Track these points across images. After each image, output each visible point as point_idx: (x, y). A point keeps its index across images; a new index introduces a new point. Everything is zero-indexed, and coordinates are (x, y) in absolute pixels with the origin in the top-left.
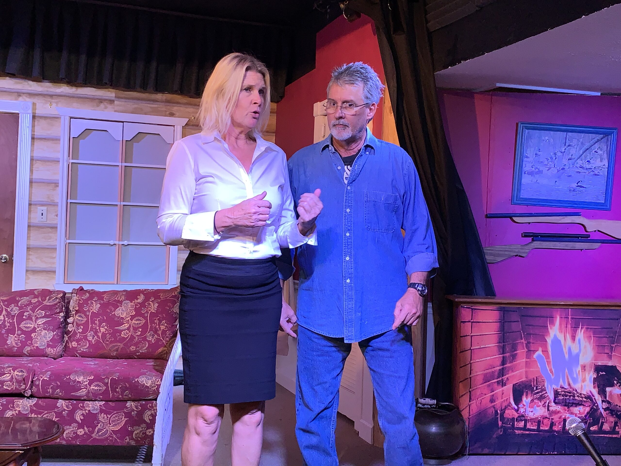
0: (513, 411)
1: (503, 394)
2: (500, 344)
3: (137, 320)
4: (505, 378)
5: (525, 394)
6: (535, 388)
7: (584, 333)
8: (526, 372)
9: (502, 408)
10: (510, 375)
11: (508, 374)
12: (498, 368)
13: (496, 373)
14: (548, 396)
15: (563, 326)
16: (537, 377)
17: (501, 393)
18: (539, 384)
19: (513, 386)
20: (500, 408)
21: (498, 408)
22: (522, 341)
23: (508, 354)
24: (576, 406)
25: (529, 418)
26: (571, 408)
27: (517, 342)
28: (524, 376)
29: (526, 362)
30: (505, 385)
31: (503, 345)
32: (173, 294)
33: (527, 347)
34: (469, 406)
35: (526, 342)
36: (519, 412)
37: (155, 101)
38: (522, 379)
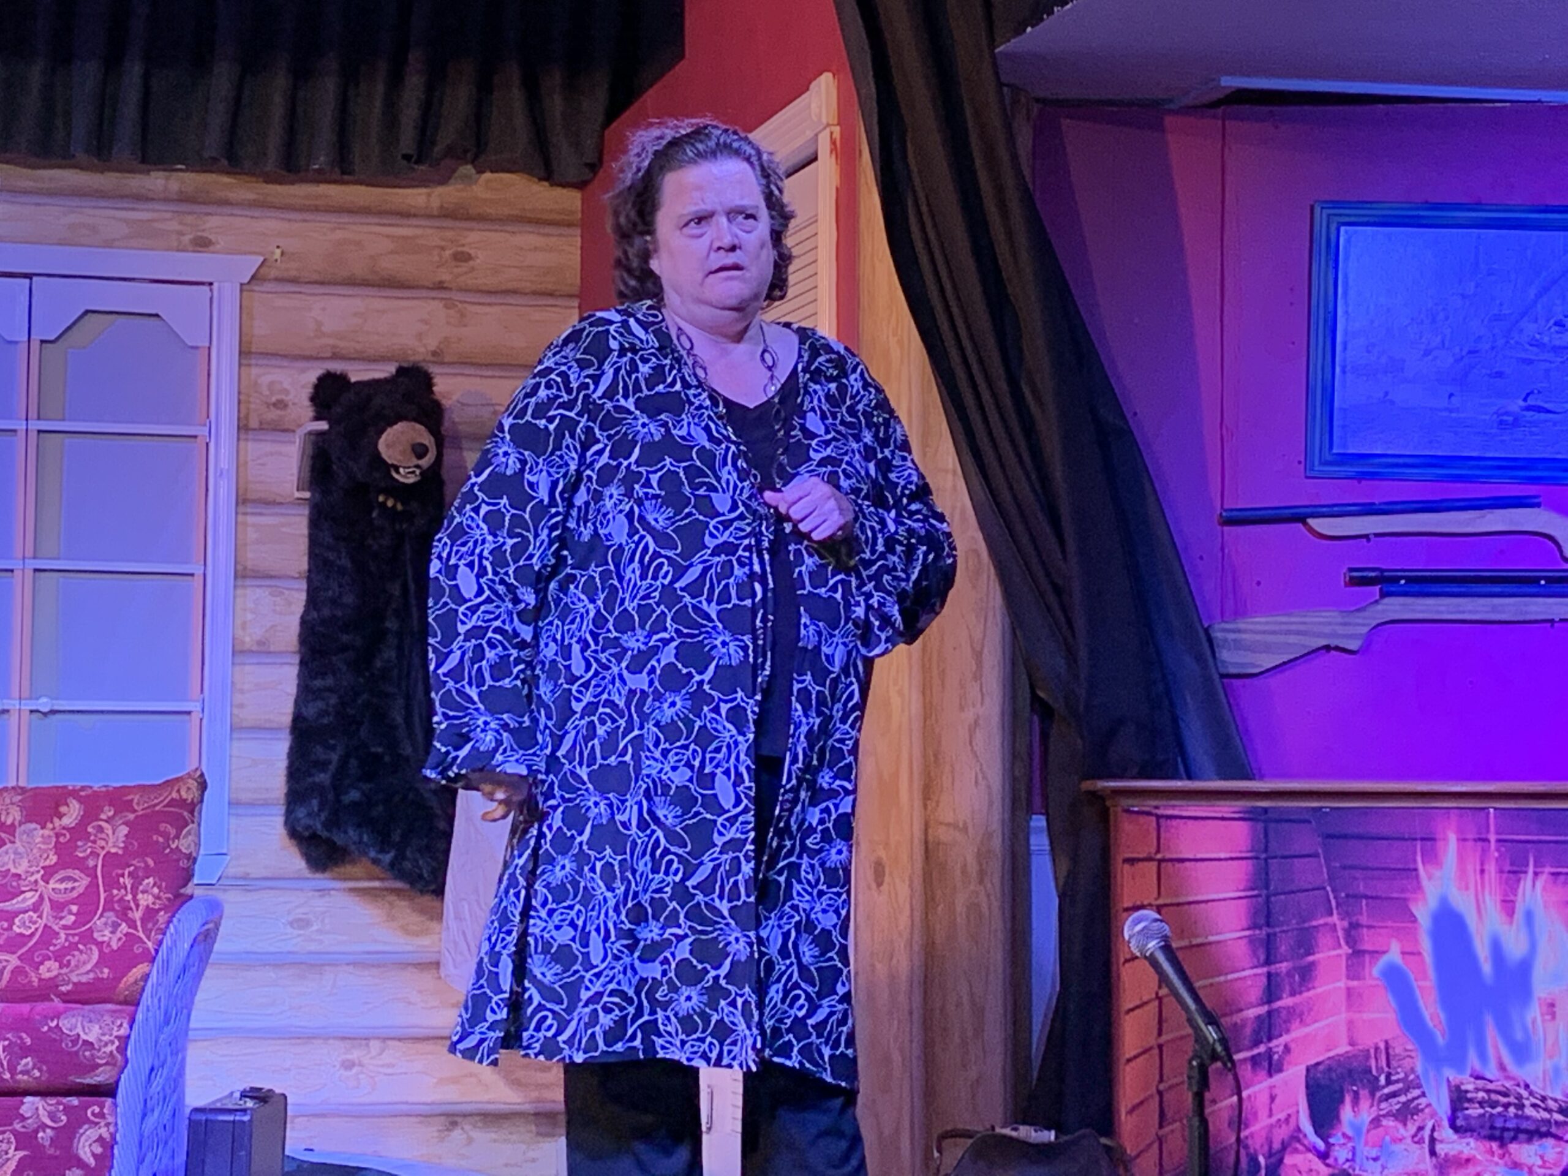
0: (1310, 1156)
1: (1272, 1098)
2: (1257, 932)
3: (62, 880)
4: (1277, 1044)
5: (1348, 1099)
6: (1382, 1079)
7: (1544, 889)
8: (1350, 1023)
9: (1270, 1148)
10: (1294, 1034)
11: (1288, 1031)
12: (1252, 1013)
13: (1248, 1031)
14: (1429, 1105)
15: (1472, 867)
16: (1386, 1042)
17: (1267, 1096)
18: (1394, 1063)
19: (1308, 1070)
20: (1266, 1148)
21: (1258, 1147)
22: (1329, 920)
23: (1285, 964)
24: (1529, 1141)
26: (1513, 1147)
27: (1314, 923)
28: (1344, 1039)
29: (1349, 990)
30: (1280, 1070)
31: (1268, 935)
32: (174, 795)
33: (1351, 940)
34: (1161, 1140)
35: (1346, 924)
36: (1330, 1161)
37: (141, 198)
38: (1336, 1047)
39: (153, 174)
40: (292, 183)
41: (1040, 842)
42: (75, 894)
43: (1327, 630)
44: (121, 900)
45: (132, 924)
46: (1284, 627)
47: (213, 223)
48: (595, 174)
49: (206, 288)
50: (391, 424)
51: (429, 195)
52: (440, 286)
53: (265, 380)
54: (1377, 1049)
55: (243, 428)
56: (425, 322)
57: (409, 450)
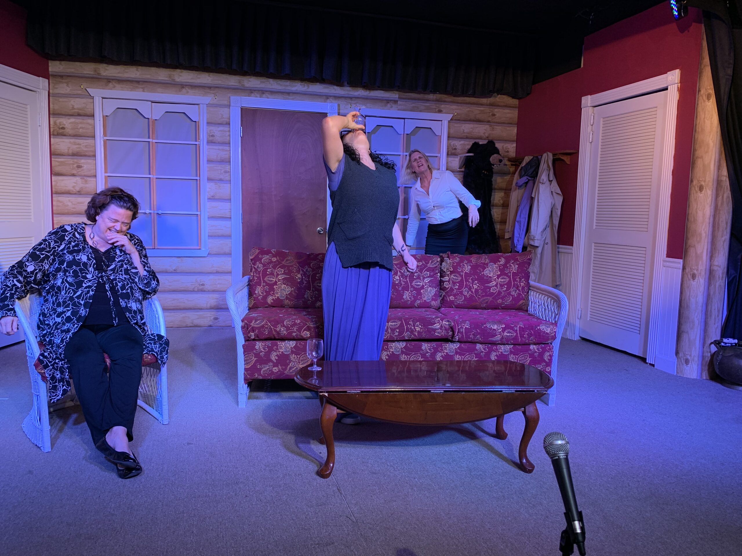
3: (502, 279)
37: (428, 100)
42: (506, 283)
45: (519, 291)
47: (443, 106)
48: (526, 96)
49: (441, 122)
50: (493, 154)
51: (487, 100)
52: (489, 122)
53: (452, 143)
55: (448, 154)
56: (485, 130)
57: (498, 160)
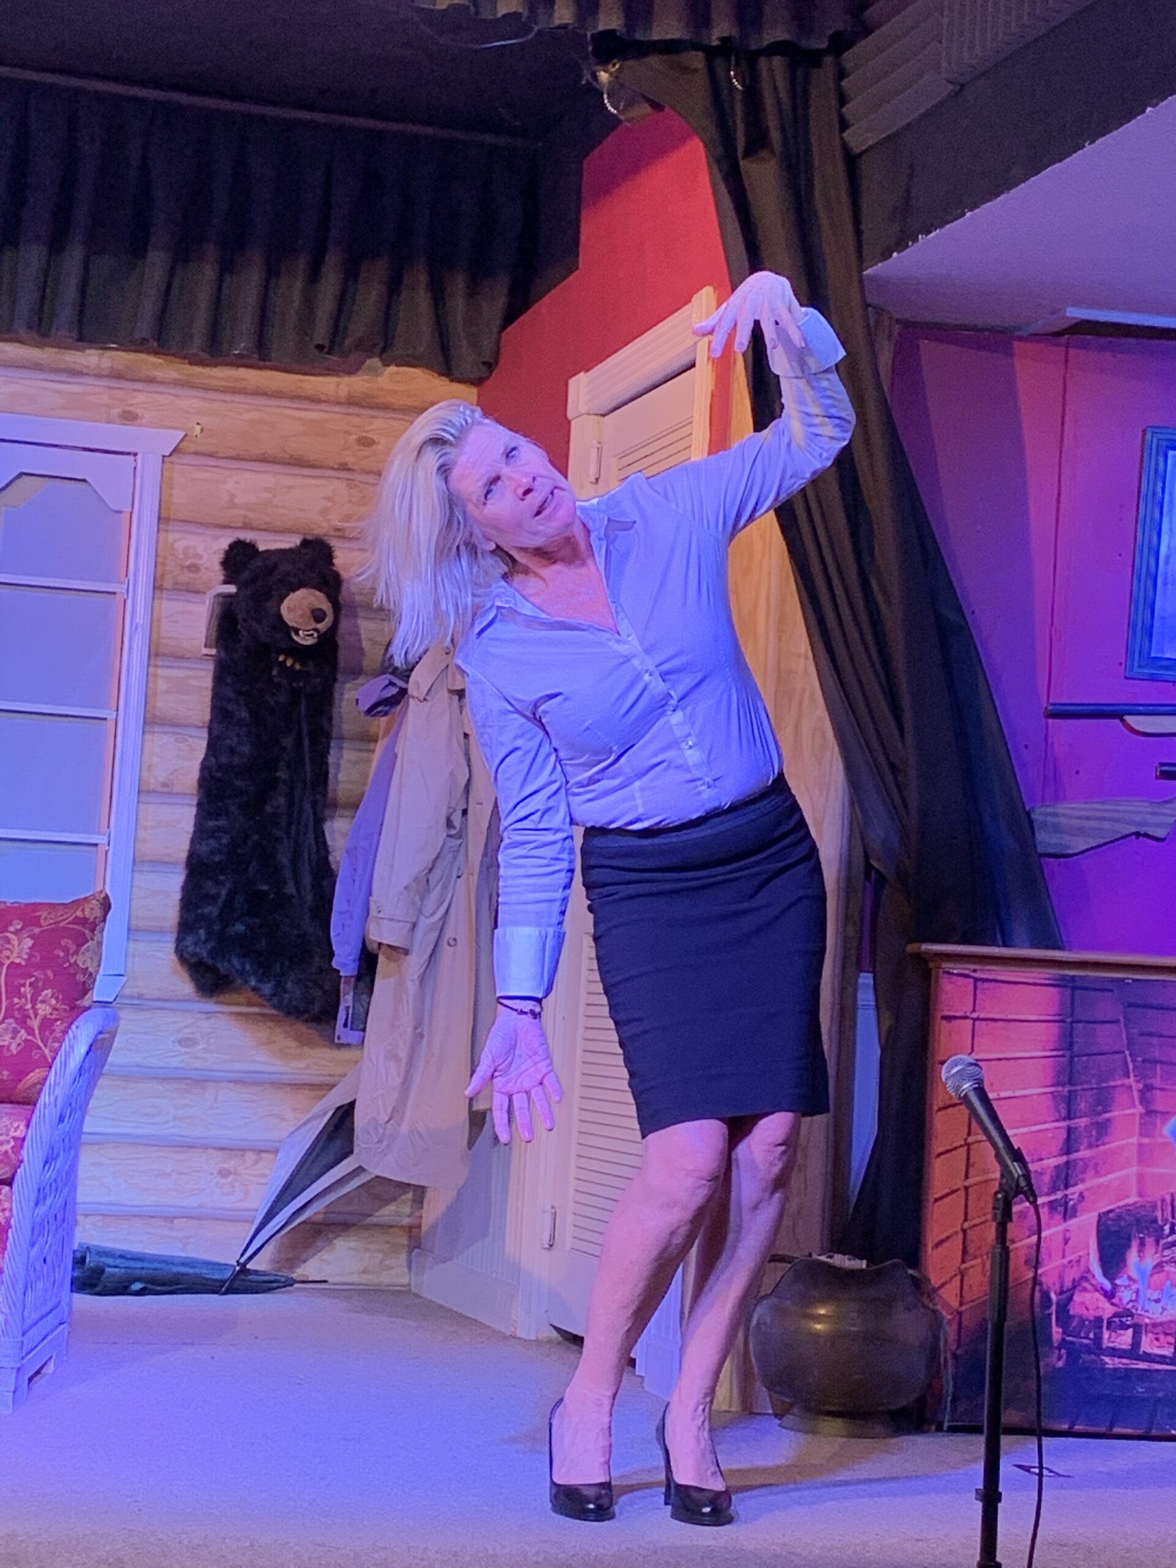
0: (1097, 1295)
1: (1066, 1241)
2: (1060, 1089)
4: (1073, 1192)
5: (1135, 1245)
6: (1167, 1229)
8: (1141, 1177)
9: (1062, 1287)
10: (1089, 1184)
11: (1083, 1181)
12: (1052, 1162)
13: (1047, 1178)
16: (1172, 1195)
17: (1061, 1238)
19: (1100, 1216)
20: (1058, 1286)
21: (1050, 1284)
22: (1126, 1081)
23: (1084, 1119)
25: (1147, 1321)
27: (1112, 1084)
28: (1134, 1191)
29: (1141, 1146)
30: (1074, 1215)
31: (1070, 1092)
32: (79, 914)
33: (1143, 1100)
34: (962, 1274)
35: (1141, 1086)
36: (1115, 1301)
37: (75, 373)
38: (1128, 1197)
39: (88, 351)
40: (215, 365)
41: (866, 997)
43: (1138, 818)
44: (21, 1009)
45: (30, 1031)
46: (1098, 814)
47: (141, 399)
48: (491, 372)
49: (131, 458)
50: (294, 590)
51: (338, 384)
52: (344, 467)
53: (180, 545)
54: (1163, 1200)
55: (158, 587)
56: (328, 499)
57: (308, 613)
